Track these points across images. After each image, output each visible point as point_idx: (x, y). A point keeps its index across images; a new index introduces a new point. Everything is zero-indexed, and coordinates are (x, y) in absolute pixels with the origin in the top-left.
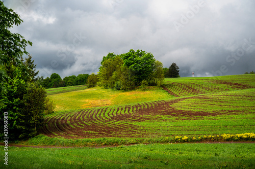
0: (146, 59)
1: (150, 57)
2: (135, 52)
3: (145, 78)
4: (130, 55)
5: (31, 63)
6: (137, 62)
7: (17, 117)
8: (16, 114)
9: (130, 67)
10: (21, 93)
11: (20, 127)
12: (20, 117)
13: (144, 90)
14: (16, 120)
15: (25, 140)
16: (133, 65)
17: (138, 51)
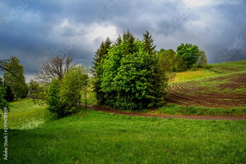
0: (194, 49)
1: (195, 48)
2: (185, 45)
3: (193, 62)
4: (182, 47)
5: (149, 38)
6: (188, 51)
7: (146, 87)
8: (145, 84)
9: (183, 55)
10: (146, 64)
11: (150, 96)
12: (148, 86)
13: (194, 70)
14: (144, 90)
15: (154, 109)
16: (185, 54)
17: (187, 44)
